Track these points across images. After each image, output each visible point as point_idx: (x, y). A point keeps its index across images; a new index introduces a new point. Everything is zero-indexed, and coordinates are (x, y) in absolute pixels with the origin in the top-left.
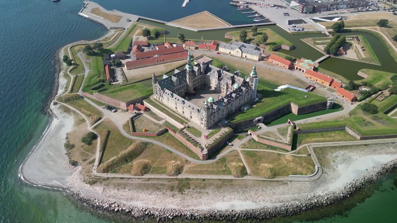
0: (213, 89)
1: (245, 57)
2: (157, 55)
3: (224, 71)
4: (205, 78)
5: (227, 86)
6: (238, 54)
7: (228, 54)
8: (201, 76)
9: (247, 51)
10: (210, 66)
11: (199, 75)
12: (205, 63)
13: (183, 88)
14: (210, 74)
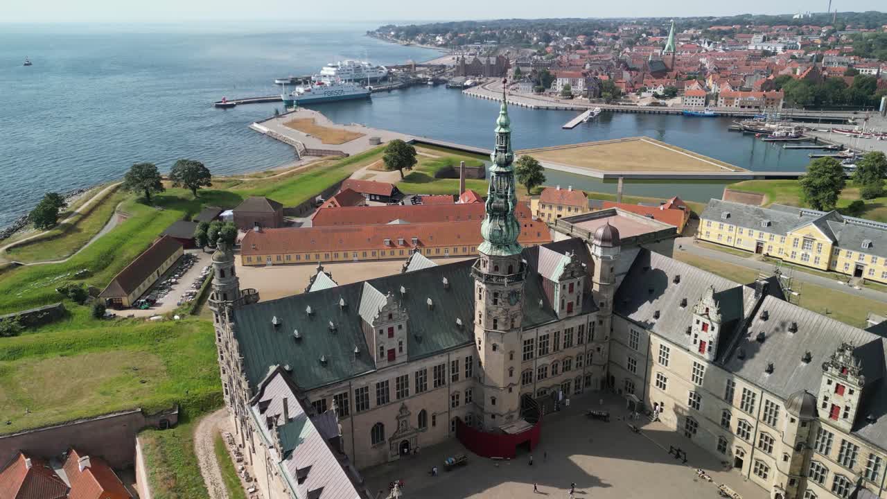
0: (668, 421)
1: (851, 271)
2: (400, 218)
3: (770, 299)
4: (612, 339)
5: (803, 423)
6: (812, 255)
7: (748, 253)
8: (583, 320)
9: (867, 242)
10: (657, 261)
11: (570, 311)
12: (621, 236)
13: (439, 383)
14: (657, 316)
